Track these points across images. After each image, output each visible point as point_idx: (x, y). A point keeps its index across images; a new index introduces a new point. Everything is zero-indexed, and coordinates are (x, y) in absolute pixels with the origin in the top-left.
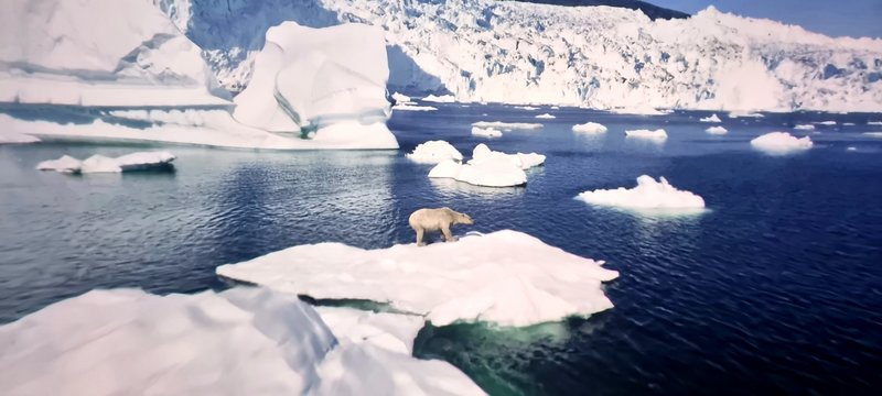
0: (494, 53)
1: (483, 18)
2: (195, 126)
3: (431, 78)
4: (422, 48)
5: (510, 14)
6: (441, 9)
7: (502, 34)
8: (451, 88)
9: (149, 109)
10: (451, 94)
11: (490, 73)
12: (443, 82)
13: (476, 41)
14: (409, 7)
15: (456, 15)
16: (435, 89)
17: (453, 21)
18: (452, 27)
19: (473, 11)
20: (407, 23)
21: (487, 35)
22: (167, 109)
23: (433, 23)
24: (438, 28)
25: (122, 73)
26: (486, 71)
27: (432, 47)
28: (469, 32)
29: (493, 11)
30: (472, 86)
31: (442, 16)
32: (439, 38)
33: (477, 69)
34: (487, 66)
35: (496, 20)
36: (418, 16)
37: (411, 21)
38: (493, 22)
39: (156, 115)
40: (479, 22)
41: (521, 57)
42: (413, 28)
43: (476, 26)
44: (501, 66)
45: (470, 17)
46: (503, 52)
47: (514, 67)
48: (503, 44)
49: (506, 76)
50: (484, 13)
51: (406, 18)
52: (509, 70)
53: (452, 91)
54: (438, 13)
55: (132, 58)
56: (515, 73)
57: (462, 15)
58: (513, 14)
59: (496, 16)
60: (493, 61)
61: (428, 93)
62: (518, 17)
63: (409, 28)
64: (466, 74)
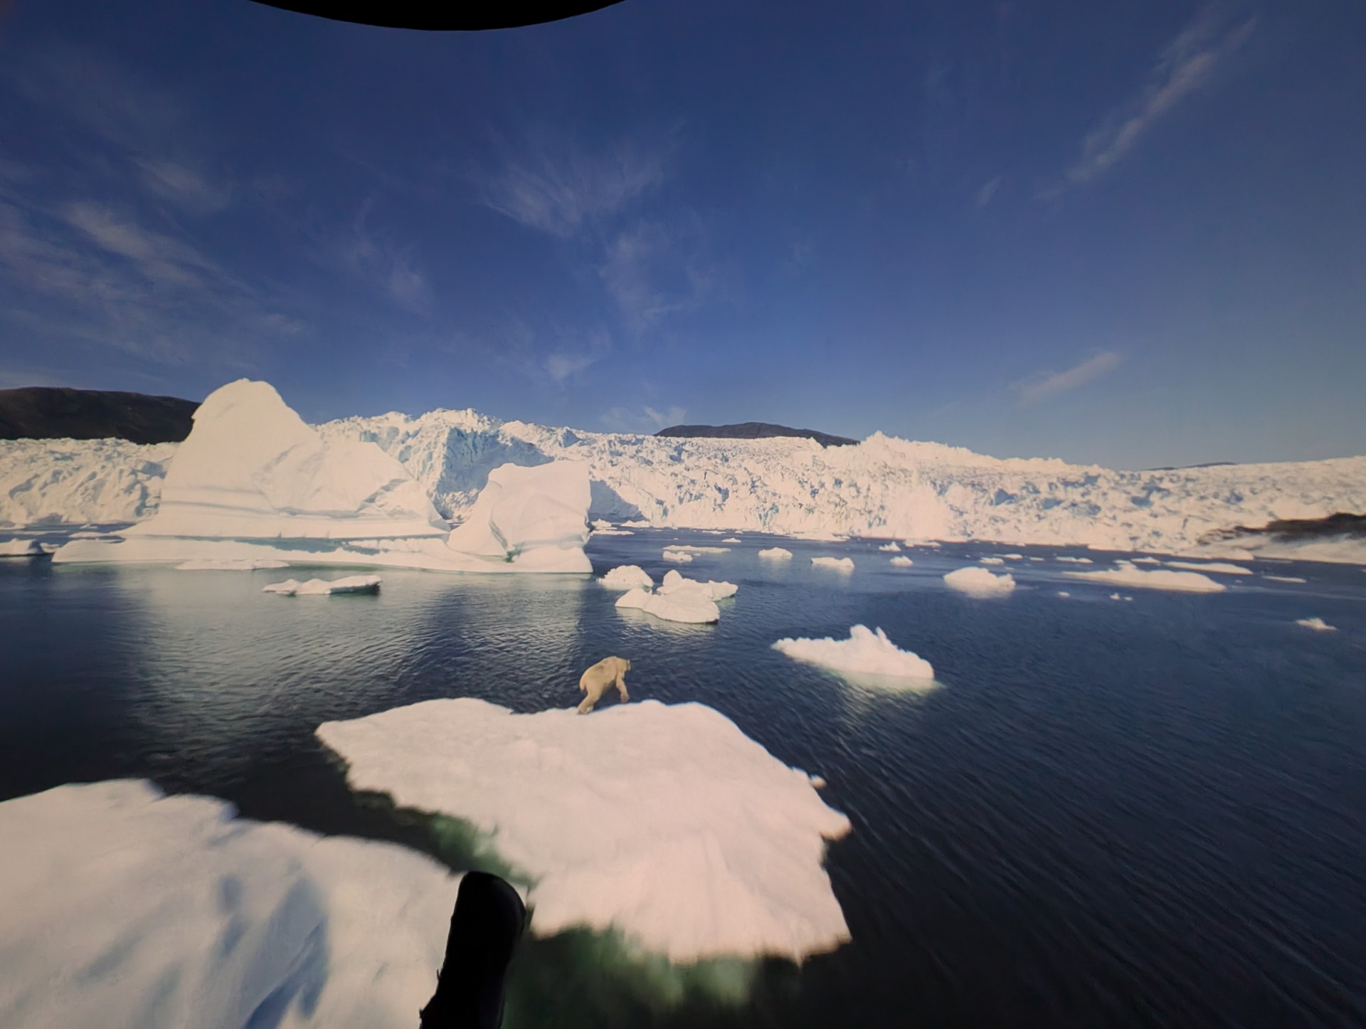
0: (685, 483)
1: (675, 454)
2: (414, 552)
3: (630, 506)
4: (623, 481)
5: (698, 449)
6: (640, 448)
7: (691, 466)
8: (647, 514)
9: (379, 539)
10: (646, 520)
11: (681, 501)
12: (640, 510)
13: (669, 474)
14: (613, 449)
15: (652, 452)
16: (633, 516)
17: (650, 458)
18: (649, 463)
19: (667, 448)
20: (611, 462)
21: (678, 468)
22: (393, 539)
23: (632, 460)
24: (637, 464)
25: (361, 512)
26: (677, 499)
27: (632, 480)
28: (663, 465)
29: (683, 447)
30: (665, 512)
31: (640, 454)
32: (638, 472)
33: (670, 498)
34: (679, 494)
35: (686, 454)
36: (620, 455)
37: (614, 460)
38: (684, 456)
39: (384, 544)
40: (672, 457)
41: (708, 486)
42: (616, 465)
43: (670, 461)
44: (691, 495)
45: (664, 453)
46: (693, 482)
47: (702, 495)
48: (692, 475)
49: (694, 504)
50: (676, 449)
51: (610, 458)
52: (697, 498)
53: (647, 517)
54: (637, 452)
55: (371, 500)
56: (703, 500)
57: (657, 452)
58: (701, 449)
59: (686, 451)
60: (683, 489)
61: (626, 520)
62: (705, 451)
63: (613, 466)
64: (660, 503)
